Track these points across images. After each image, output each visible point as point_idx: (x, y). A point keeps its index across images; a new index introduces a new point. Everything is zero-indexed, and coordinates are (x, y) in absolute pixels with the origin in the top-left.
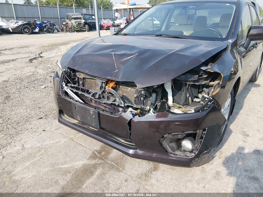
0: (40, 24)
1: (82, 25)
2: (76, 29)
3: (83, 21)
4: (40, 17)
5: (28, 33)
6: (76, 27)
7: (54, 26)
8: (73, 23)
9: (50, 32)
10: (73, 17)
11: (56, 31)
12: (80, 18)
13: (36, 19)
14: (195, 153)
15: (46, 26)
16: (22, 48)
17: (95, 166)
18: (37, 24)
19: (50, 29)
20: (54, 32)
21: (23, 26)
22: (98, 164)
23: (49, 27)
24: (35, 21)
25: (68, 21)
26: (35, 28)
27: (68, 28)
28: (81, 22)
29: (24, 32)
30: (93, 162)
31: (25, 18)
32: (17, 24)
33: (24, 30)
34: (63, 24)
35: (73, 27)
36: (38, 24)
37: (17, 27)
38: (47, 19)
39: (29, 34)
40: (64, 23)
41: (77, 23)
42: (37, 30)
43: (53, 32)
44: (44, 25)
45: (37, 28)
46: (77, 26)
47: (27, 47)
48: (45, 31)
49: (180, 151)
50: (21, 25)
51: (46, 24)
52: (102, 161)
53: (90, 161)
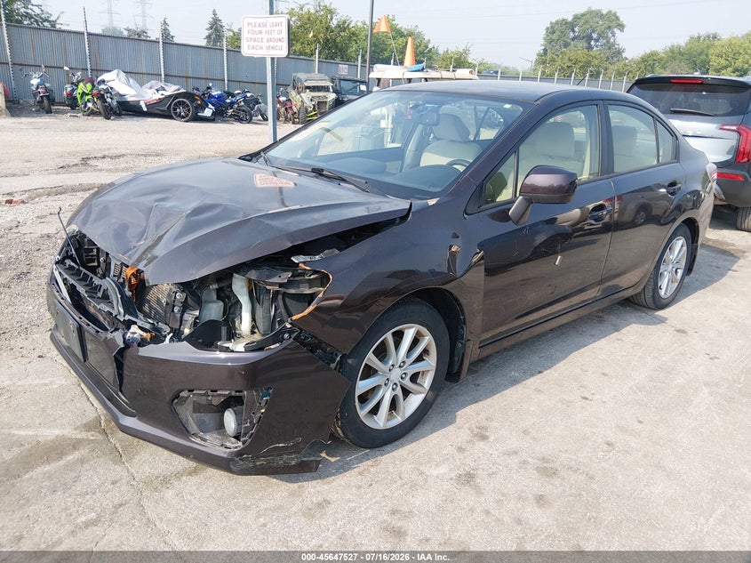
0: (220, 97)
1: (327, 107)
2: (311, 116)
3: (332, 96)
4: (226, 79)
5: (183, 117)
6: (311, 112)
7: (255, 105)
8: (306, 101)
9: (240, 120)
10: (306, 84)
11: (260, 117)
12: (326, 89)
13: (211, 85)
14: (244, 443)
15: (232, 104)
16: (145, 156)
17: (76, 444)
18: (211, 96)
19: (244, 111)
20: (251, 119)
21: (173, 100)
22: (88, 440)
23: (242, 106)
24: (209, 88)
25: (293, 93)
26: (203, 107)
27: (289, 111)
28: (326, 98)
29: (176, 114)
30: (83, 435)
31: (187, 77)
32: (161, 92)
33: (175, 109)
34: (279, 102)
35: (303, 110)
36: (214, 97)
37: (160, 101)
38: (242, 84)
39: (187, 121)
40: (282, 99)
41: (316, 101)
42: (208, 112)
43: (250, 121)
44: (228, 101)
45: (210, 106)
46: (314, 108)
47: (157, 155)
48: (231, 116)
49: (219, 434)
50: (170, 96)
51: (233, 99)
52: (100, 437)
53: (77, 432)
